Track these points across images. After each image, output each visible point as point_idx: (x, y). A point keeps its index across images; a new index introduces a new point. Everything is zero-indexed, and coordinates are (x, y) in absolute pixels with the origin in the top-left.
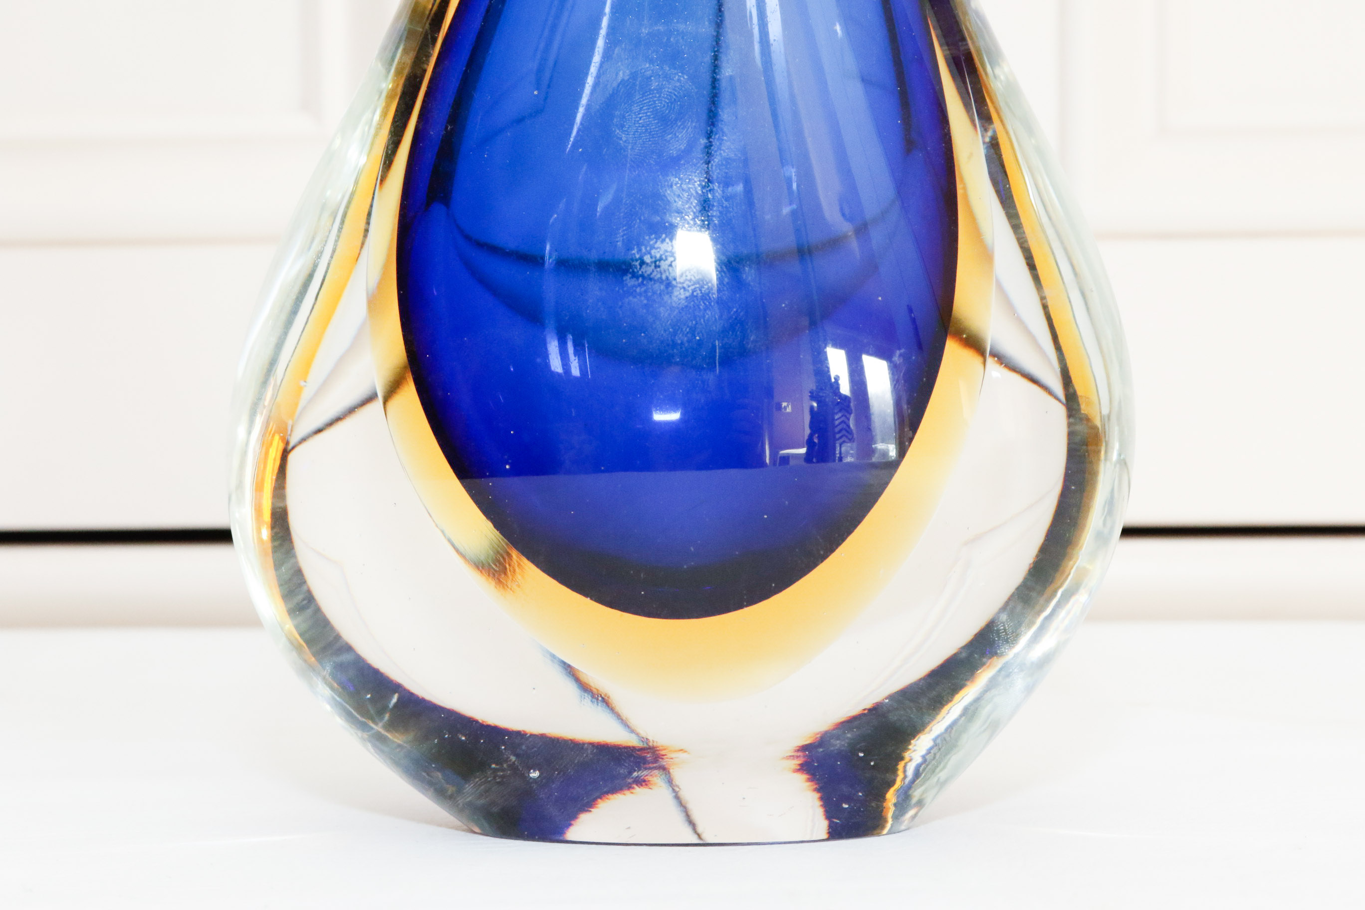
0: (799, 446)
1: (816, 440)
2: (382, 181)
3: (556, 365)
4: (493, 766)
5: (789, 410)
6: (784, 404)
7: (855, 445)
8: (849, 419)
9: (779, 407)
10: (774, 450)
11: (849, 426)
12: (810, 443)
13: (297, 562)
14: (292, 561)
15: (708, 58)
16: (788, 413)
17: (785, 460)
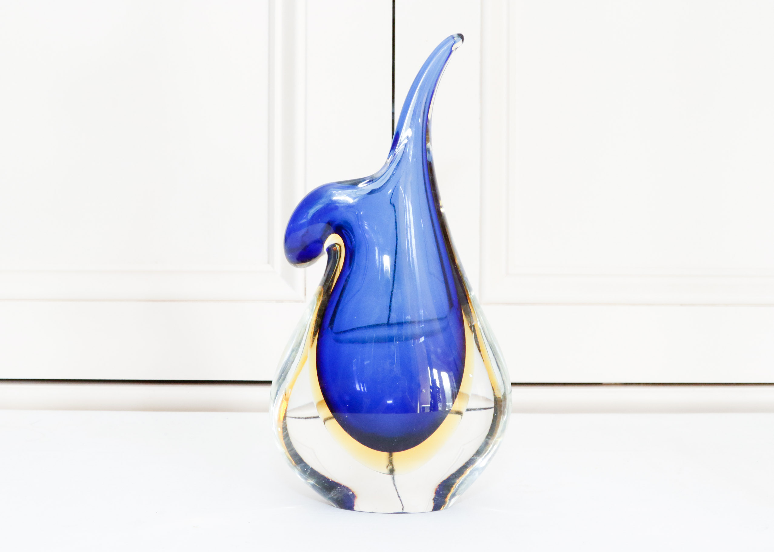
0: (428, 404)
1: (432, 402)
2: (312, 345)
3: (358, 389)
4: (338, 487)
5: (424, 392)
6: (423, 390)
7: (441, 403)
8: (440, 395)
9: (422, 391)
10: (420, 405)
11: (440, 398)
12: (431, 403)
13: (289, 438)
14: (288, 437)
15: (395, 285)
16: (424, 393)
17: (424, 408)
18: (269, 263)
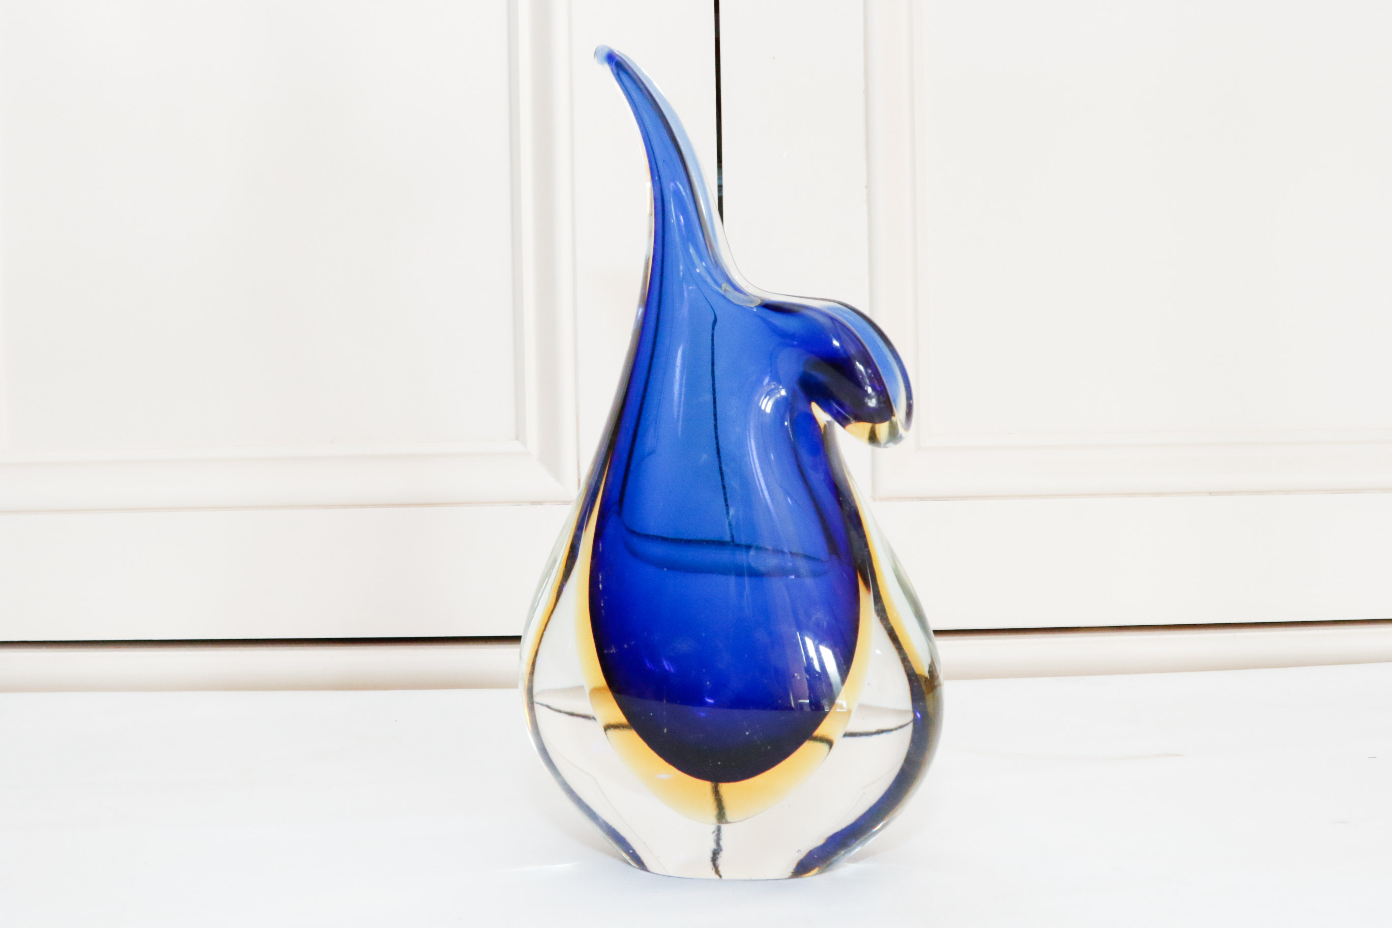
18: (517, 439)
